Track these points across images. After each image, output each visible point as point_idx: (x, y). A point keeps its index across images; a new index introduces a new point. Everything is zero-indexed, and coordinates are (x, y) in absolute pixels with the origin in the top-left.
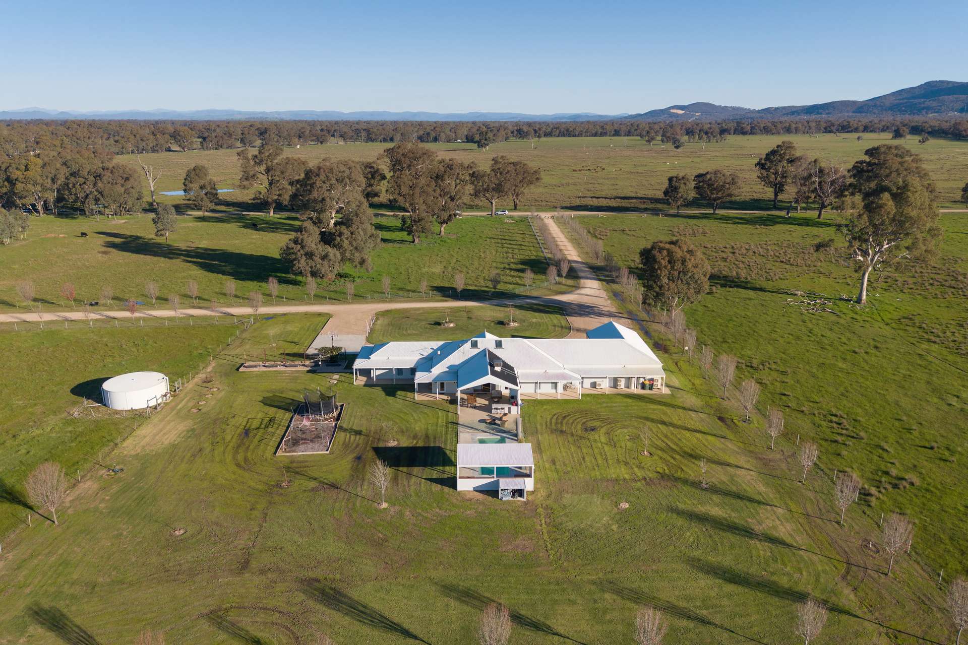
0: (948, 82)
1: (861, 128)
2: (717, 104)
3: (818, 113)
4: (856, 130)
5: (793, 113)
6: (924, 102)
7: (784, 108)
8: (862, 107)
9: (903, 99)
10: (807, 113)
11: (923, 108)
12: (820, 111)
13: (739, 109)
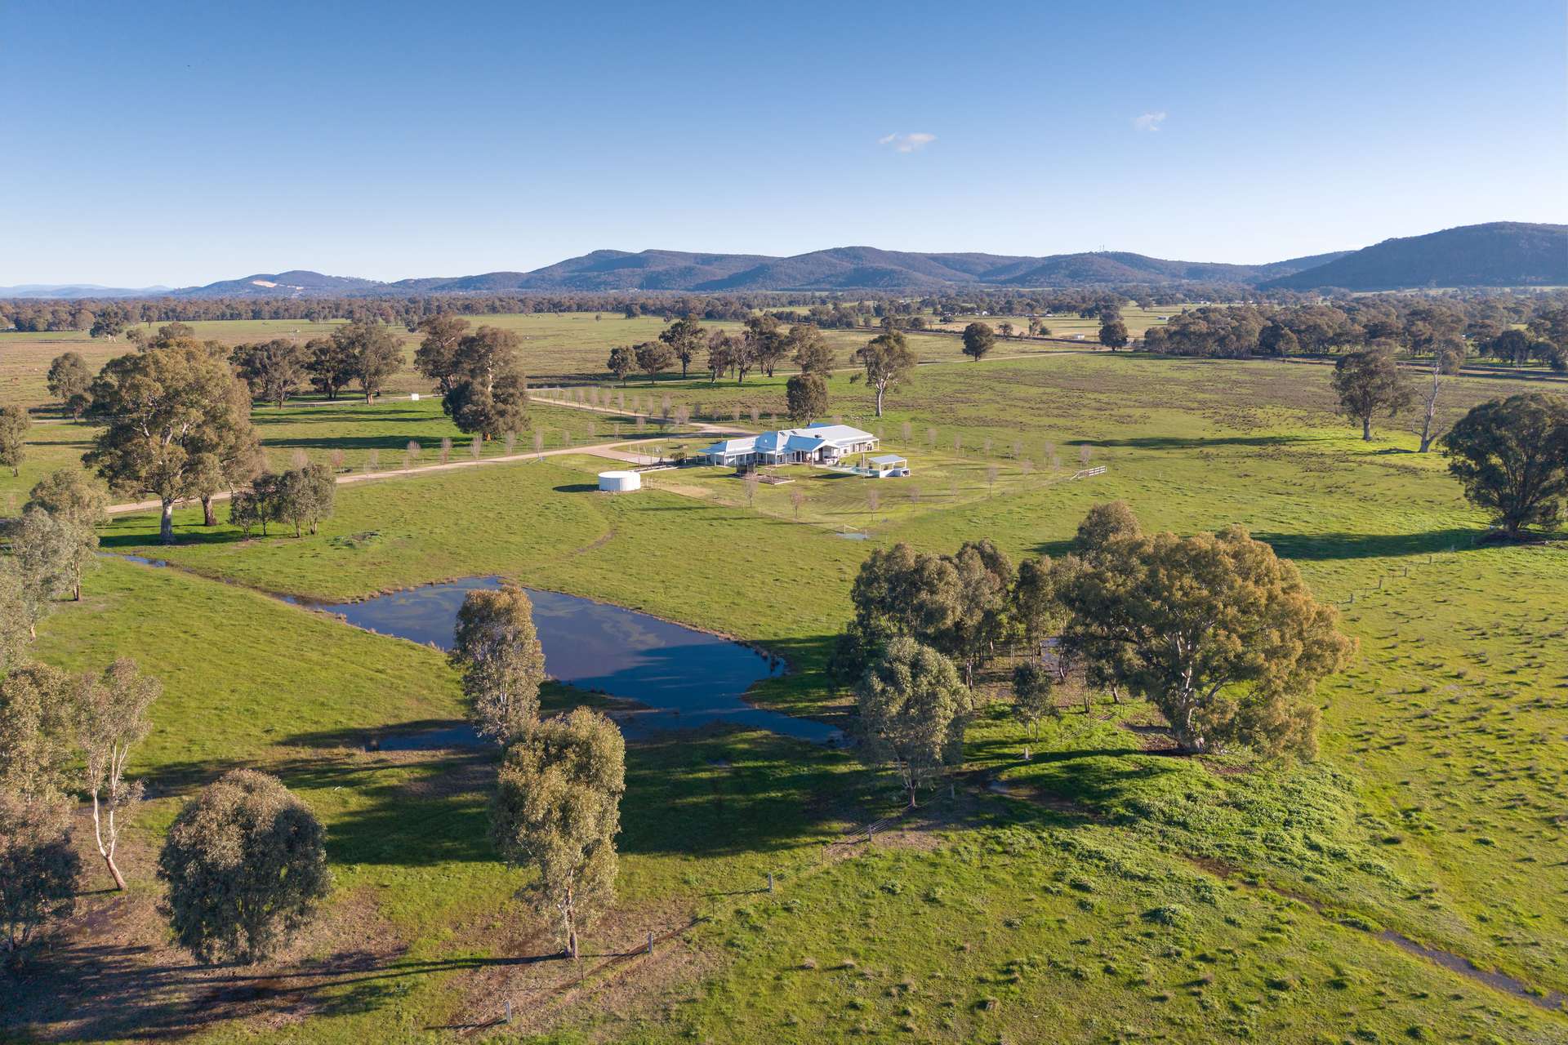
0: (618, 253)
1: (575, 307)
2: (326, 274)
3: (475, 288)
4: (569, 309)
5: (443, 288)
6: (598, 276)
7: (427, 280)
8: (528, 281)
9: (573, 271)
10: (460, 287)
11: (600, 284)
12: (478, 285)
13: (358, 281)
